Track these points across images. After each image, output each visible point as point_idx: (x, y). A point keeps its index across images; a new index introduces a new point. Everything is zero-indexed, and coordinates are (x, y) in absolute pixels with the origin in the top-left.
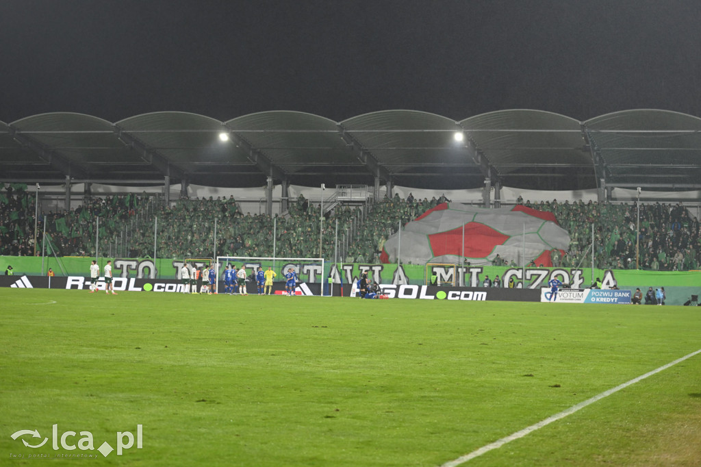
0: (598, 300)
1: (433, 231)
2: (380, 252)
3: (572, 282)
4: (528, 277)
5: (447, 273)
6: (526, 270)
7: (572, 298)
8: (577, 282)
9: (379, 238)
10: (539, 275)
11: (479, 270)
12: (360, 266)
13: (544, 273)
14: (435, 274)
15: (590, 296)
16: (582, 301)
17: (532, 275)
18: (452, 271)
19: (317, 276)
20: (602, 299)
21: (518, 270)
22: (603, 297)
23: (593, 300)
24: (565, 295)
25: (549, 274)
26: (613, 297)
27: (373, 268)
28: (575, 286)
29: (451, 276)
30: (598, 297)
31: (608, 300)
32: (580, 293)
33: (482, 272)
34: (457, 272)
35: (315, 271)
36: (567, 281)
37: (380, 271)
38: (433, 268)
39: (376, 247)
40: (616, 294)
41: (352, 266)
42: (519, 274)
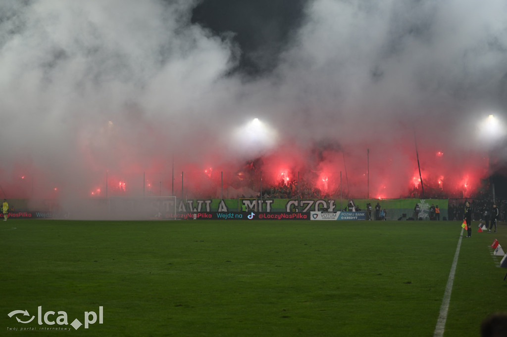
0: (345, 218)
3: (329, 207)
4: (302, 205)
5: (251, 203)
6: (300, 201)
7: (329, 217)
8: (332, 207)
10: (309, 204)
11: (271, 201)
12: (197, 200)
13: (311, 202)
14: (244, 204)
15: (340, 215)
16: (336, 219)
17: (304, 204)
18: (254, 202)
20: (348, 218)
21: (295, 201)
22: (349, 216)
23: (342, 218)
24: (325, 216)
25: (314, 203)
26: (355, 216)
27: (206, 202)
28: (331, 210)
29: (254, 205)
30: (346, 216)
31: (352, 218)
32: (335, 214)
33: (273, 202)
34: (258, 203)
36: (325, 206)
37: (210, 203)
38: (243, 200)
40: (356, 214)
41: (193, 200)
42: (296, 203)
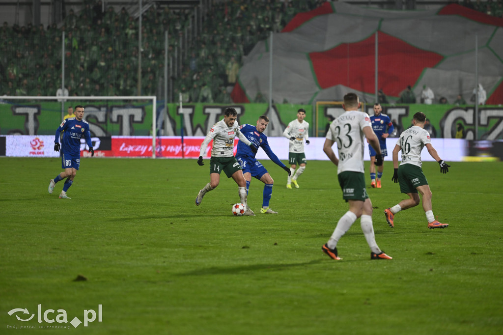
1: (317, 47)
2: (232, 84)
4: (483, 121)
6: (480, 110)
9: (227, 61)
10: (501, 118)
11: (403, 111)
12: (205, 108)
14: (331, 118)
17: (490, 118)
19: (134, 125)
21: (466, 110)
35: (132, 117)
38: (326, 108)
39: (224, 76)
41: (193, 107)
42: (468, 117)
